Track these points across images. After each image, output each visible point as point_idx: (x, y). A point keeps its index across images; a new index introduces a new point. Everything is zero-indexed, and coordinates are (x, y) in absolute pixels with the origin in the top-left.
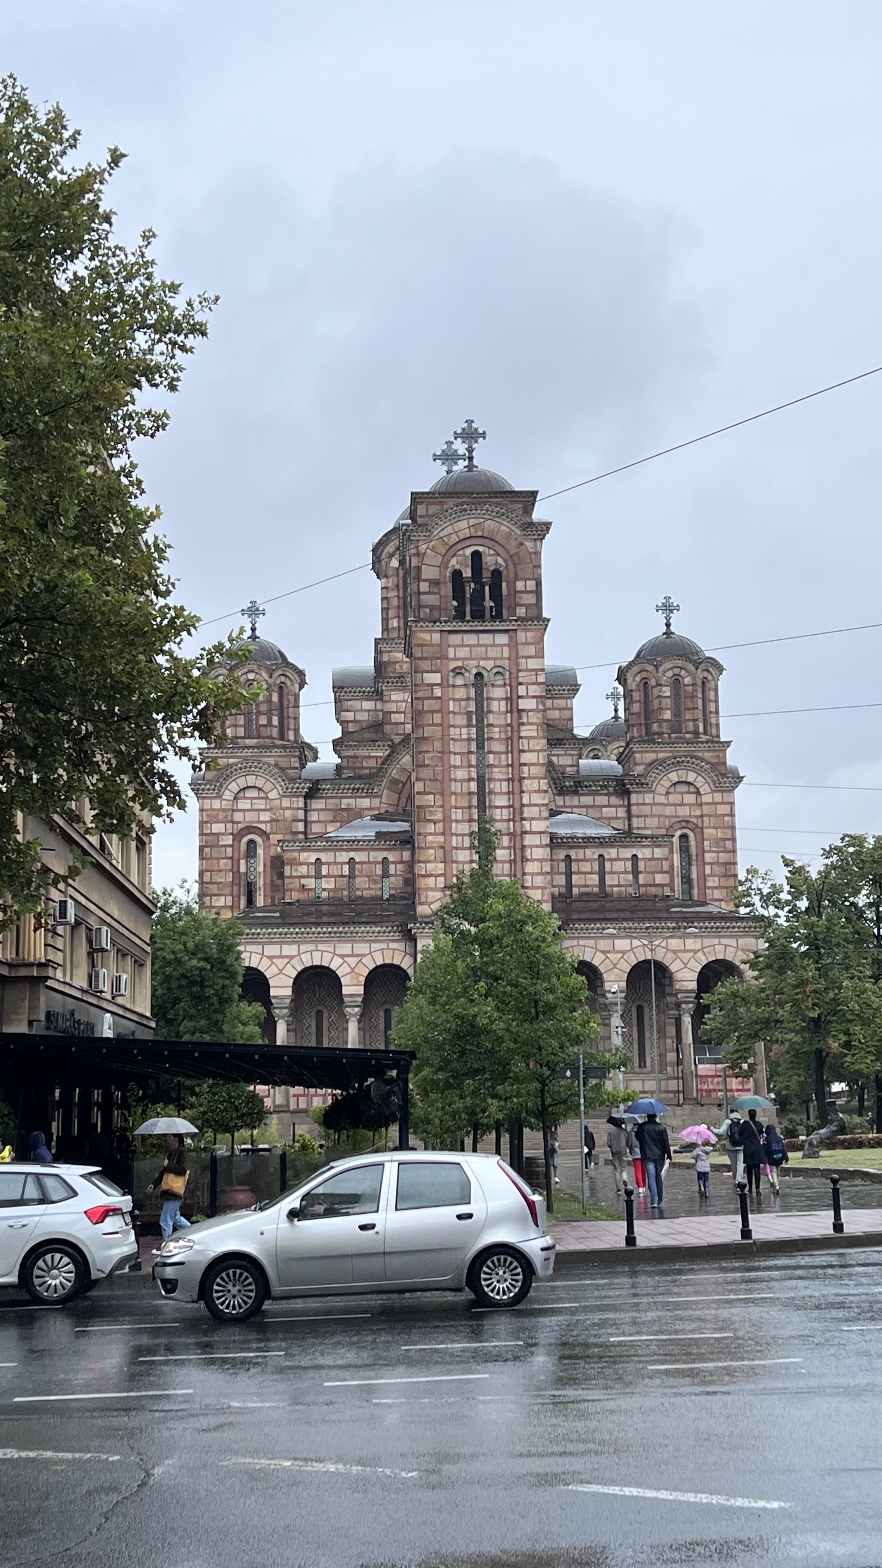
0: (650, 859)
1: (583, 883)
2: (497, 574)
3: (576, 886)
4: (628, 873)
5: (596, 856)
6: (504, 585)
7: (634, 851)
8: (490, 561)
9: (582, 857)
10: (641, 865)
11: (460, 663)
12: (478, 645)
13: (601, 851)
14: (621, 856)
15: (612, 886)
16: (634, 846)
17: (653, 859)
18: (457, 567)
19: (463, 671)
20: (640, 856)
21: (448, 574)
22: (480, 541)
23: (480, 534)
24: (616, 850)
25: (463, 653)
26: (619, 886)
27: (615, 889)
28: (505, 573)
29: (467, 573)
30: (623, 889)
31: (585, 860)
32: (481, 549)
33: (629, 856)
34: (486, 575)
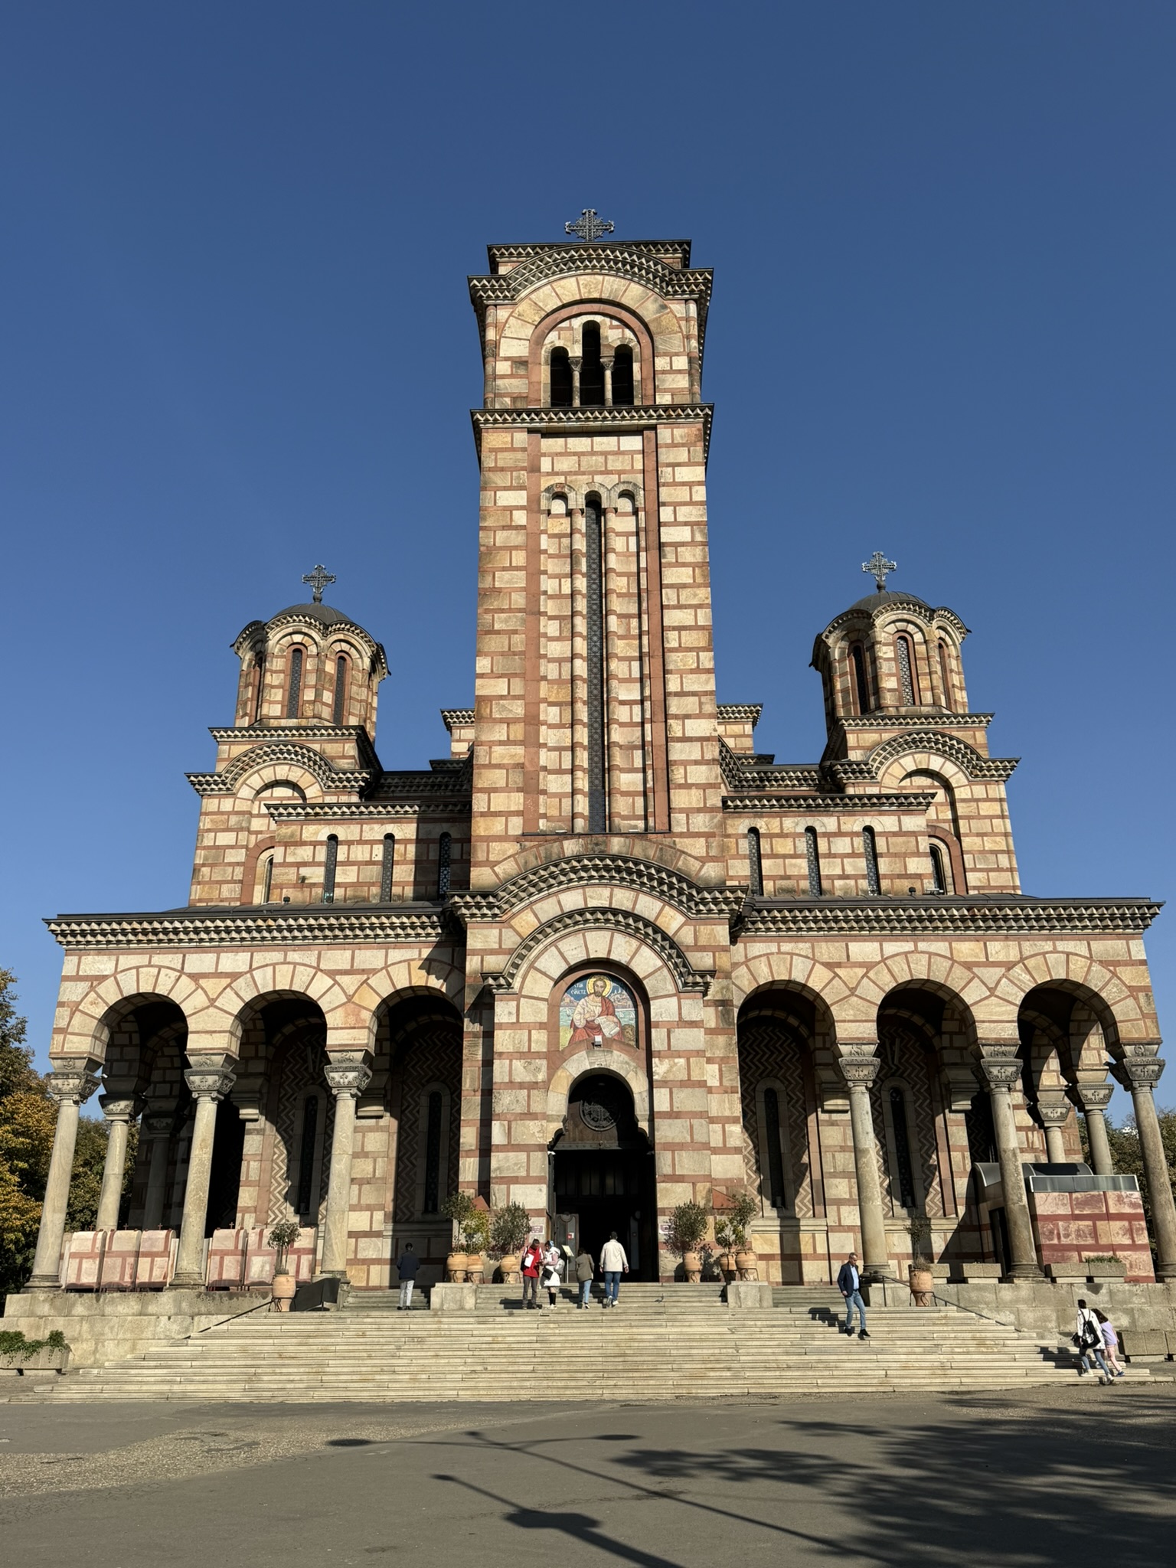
0: (894, 834)
1: (782, 873)
2: (624, 355)
3: (770, 878)
4: (858, 856)
5: (801, 829)
6: (636, 367)
7: (868, 821)
8: (612, 335)
9: (777, 831)
10: (881, 844)
11: (561, 479)
12: (593, 453)
13: (810, 821)
14: (844, 829)
15: (831, 878)
16: (865, 813)
17: (900, 833)
18: (559, 343)
19: (566, 490)
20: (877, 829)
21: (545, 353)
22: (596, 307)
23: (596, 295)
24: (835, 819)
25: (565, 464)
26: (844, 877)
27: (838, 883)
28: (637, 350)
29: (576, 351)
30: (852, 882)
31: (782, 835)
32: (598, 319)
33: (858, 827)
34: (607, 357)
